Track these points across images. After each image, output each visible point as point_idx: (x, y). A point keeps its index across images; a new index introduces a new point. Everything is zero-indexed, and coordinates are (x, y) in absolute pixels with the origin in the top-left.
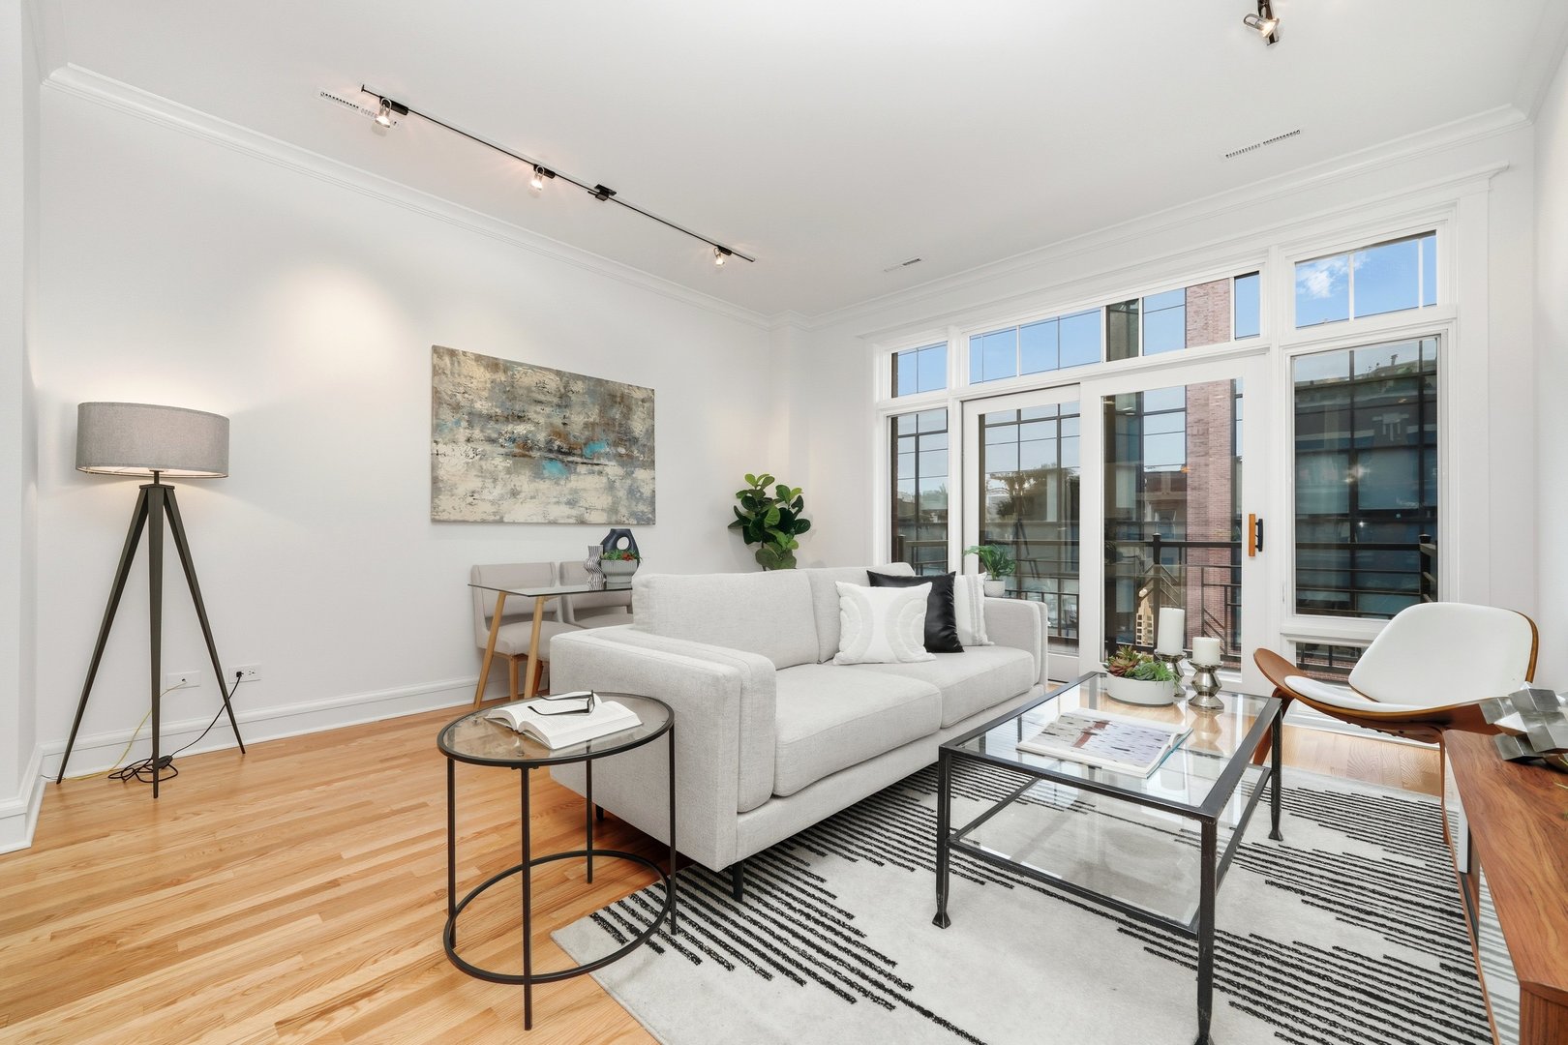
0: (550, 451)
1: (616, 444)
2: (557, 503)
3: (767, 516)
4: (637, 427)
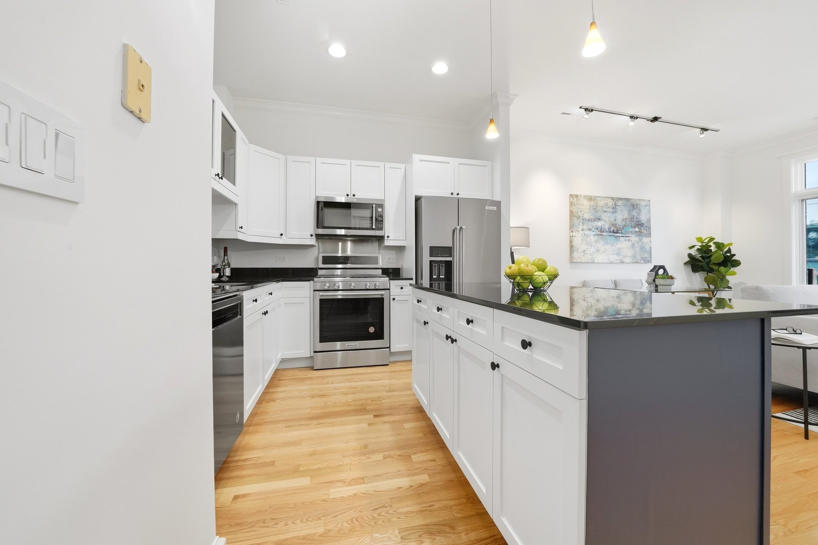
0: (610, 232)
1: (635, 227)
2: (613, 254)
3: (712, 258)
4: (643, 219)
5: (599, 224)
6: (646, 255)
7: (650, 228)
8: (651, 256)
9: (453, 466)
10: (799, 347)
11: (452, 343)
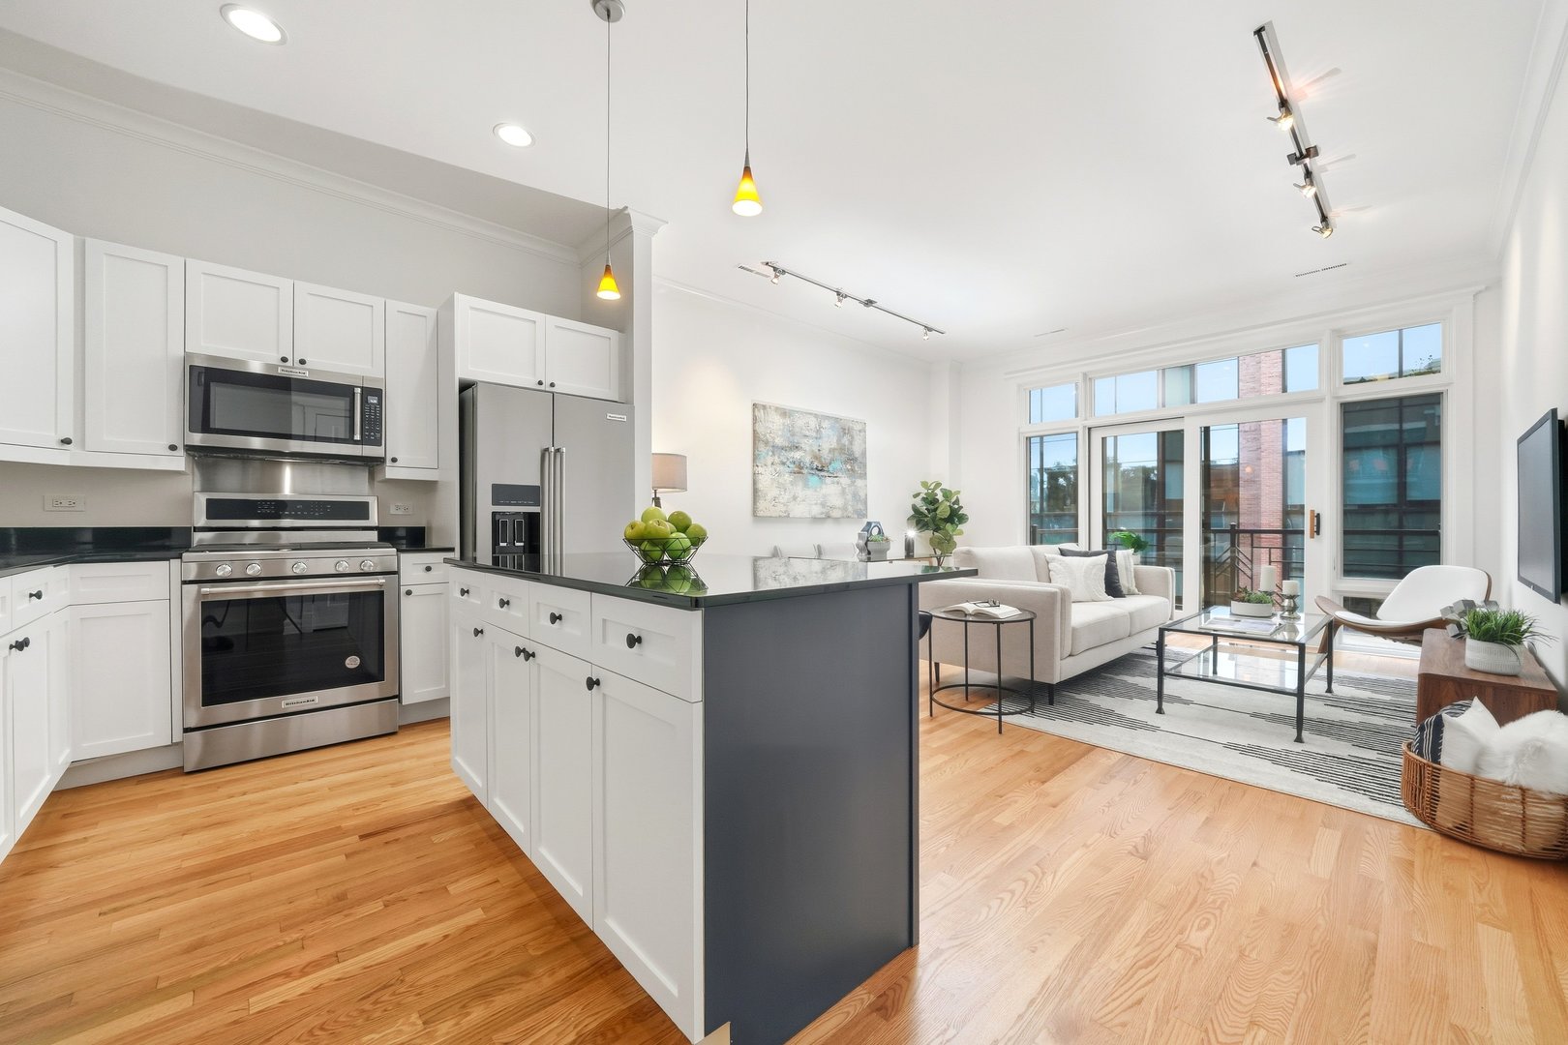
0: (812, 469)
1: (846, 462)
2: (816, 504)
3: (938, 512)
4: (857, 450)
5: (797, 455)
6: (860, 506)
7: (865, 466)
8: (866, 507)
9: (537, 882)
10: (994, 623)
11: (527, 659)
